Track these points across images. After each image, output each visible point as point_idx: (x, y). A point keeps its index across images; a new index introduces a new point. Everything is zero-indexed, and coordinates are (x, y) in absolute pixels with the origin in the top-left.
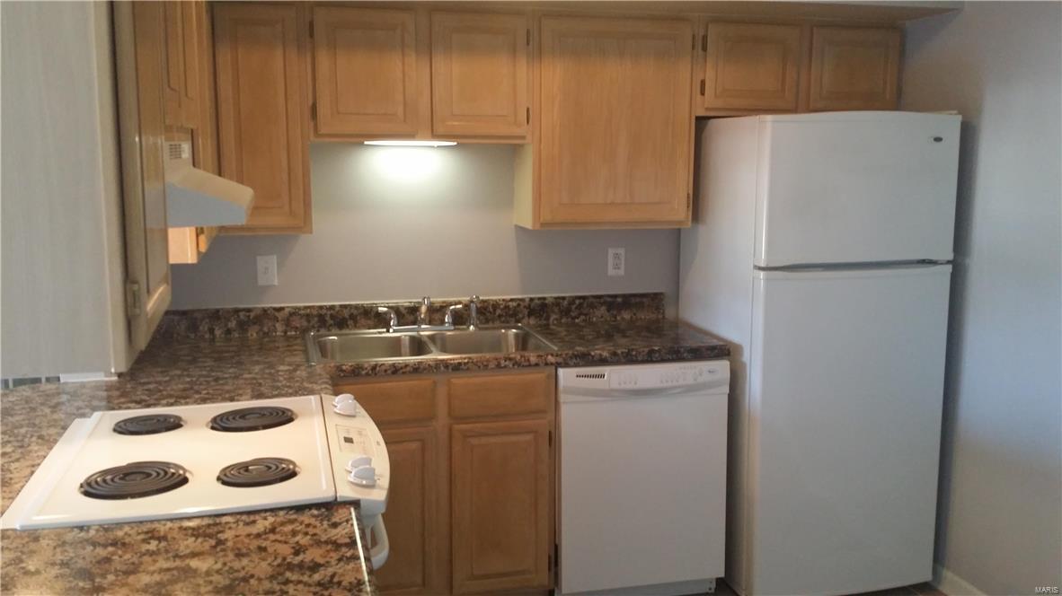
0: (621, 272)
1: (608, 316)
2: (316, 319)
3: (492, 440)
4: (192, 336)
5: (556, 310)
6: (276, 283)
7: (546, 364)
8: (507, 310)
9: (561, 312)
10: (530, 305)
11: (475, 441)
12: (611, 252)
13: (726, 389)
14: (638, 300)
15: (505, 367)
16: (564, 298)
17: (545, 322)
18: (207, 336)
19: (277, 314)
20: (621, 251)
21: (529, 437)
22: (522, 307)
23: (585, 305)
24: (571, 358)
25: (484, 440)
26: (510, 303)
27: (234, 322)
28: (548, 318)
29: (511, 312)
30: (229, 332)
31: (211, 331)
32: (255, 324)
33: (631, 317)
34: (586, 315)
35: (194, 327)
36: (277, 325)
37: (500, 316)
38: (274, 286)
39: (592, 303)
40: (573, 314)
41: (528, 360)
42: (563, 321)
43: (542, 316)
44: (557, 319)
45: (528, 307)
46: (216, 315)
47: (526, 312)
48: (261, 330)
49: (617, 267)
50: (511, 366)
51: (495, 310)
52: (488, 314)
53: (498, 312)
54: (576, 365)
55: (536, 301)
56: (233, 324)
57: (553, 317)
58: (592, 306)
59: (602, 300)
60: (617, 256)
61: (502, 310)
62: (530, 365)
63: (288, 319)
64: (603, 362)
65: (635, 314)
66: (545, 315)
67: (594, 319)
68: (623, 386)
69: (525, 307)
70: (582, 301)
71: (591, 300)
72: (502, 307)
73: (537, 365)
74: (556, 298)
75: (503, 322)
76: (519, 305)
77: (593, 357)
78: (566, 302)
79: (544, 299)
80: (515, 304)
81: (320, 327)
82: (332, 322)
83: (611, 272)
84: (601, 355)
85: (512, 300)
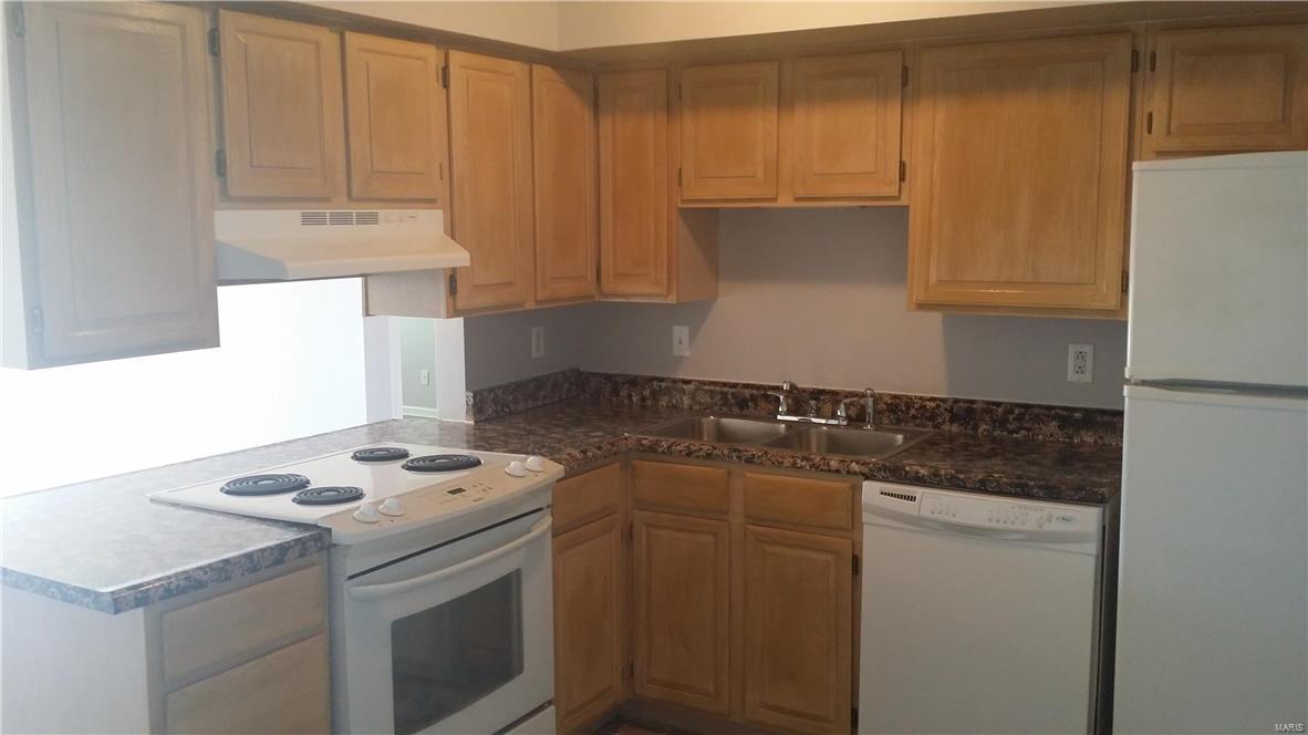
0: (1087, 378)
1: (1060, 435)
2: (719, 396)
3: (787, 551)
4: (614, 399)
5: (987, 418)
6: (688, 355)
7: (849, 472)
8: (922, 411)
9: (994, 421)
10: (952, 408)
11: (769, 549)
12: (1072, 349)
13: (1092, 548)
14: (1106, 418)
15: (802, 467)
16: (998, 404)
17: (971, 432)
18: (626, 401)
19: (684, 386)
20: (1088, 349)
21: (829, 557)
22: (942, 409)
23: (1027, 417)
24: (880, 470)
25: (779, 550)
26: (928, 403)
27: (648, 390)
28: (976, 427)
29: (928, 414)
30: (643, 399)
31: (630, 396)
32: (665, 394)
33: (1095, 442)
34: (1029, 430)
35: (615, 392)
36: (685, 398)
37: (914, 417)
38: (686, 357)
39: (1037, 415)
40: (1011, 427)
41: (828, 465)
42: (996, 433)
43: (968, 423)
44: (988, 431)
45: (951, 411)
46: (633, 382)
47: (947, 416)
48: (670, 401)
49: (1080, 370)
50: (808, 468)
51: (908, 408)
52: (900, 414)
53: (912, 412)
54: (885, 480)
55: (962, 404)
56: (647, 393)
57: (983, 427)
58: (1037, 419)
59: (1053, 413)
60: (1080, 355)
61: (916, 409)
62: (830, 471)
63: (694, 394)
64: (919, 481)
65: (1101, 438)
66: (971, 423)
67: (1040, 437)
68: (937, 516)
69: (946, 409)
70: (1023, 410)
71: (1036, 411)
72: (916, 406)
73: (838, 471)
74: (989, 403)
75: (918, 426)
76: (938, 406)
77: (907, 472)
78: (1000, 410)
79: (973, 402)
80: (933, 404)
81: (722, 405)
82: (733, 401)
83: (1071, 376)
84: (917, 472)
85: (931, 399)
